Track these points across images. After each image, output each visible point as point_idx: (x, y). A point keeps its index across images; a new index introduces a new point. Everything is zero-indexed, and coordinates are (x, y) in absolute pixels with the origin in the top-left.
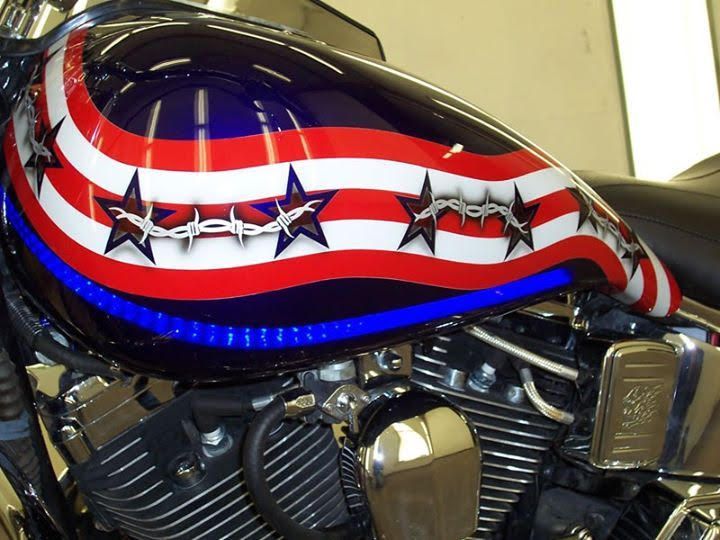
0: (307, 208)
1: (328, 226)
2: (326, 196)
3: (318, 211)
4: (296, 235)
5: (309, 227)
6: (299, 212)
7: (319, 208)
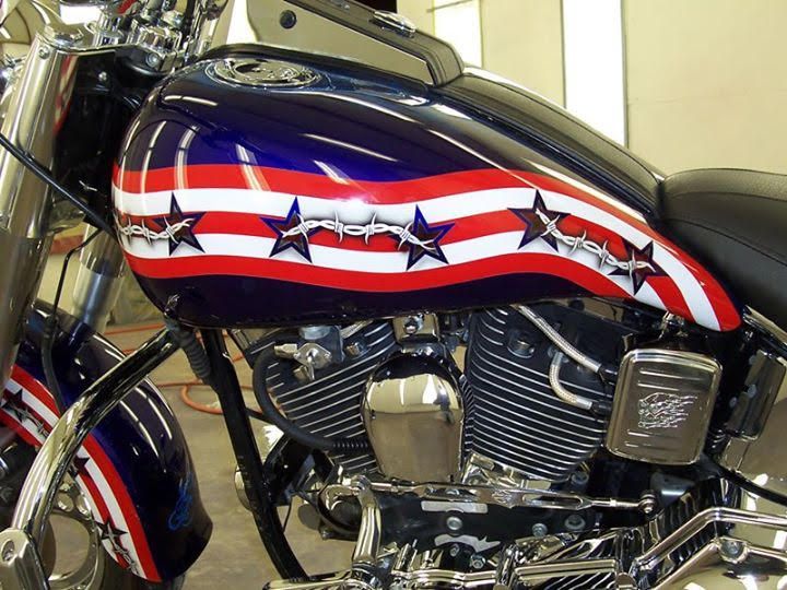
0: (183, 223)
1: (201, 238)
2: (197, 216)
3: (192, 226)
4: (179, 242)
5: (187, 236)
6: (179, 226)
7: (192, 224)
